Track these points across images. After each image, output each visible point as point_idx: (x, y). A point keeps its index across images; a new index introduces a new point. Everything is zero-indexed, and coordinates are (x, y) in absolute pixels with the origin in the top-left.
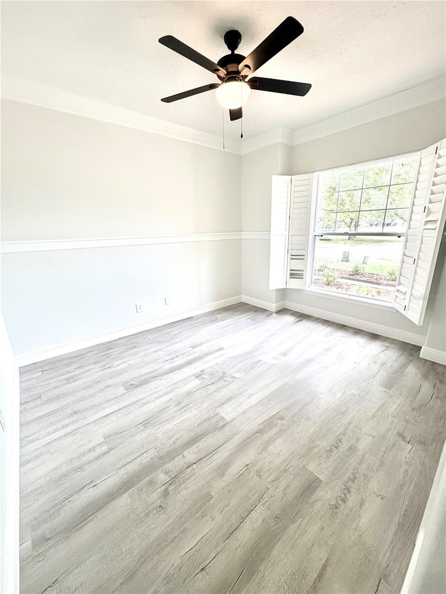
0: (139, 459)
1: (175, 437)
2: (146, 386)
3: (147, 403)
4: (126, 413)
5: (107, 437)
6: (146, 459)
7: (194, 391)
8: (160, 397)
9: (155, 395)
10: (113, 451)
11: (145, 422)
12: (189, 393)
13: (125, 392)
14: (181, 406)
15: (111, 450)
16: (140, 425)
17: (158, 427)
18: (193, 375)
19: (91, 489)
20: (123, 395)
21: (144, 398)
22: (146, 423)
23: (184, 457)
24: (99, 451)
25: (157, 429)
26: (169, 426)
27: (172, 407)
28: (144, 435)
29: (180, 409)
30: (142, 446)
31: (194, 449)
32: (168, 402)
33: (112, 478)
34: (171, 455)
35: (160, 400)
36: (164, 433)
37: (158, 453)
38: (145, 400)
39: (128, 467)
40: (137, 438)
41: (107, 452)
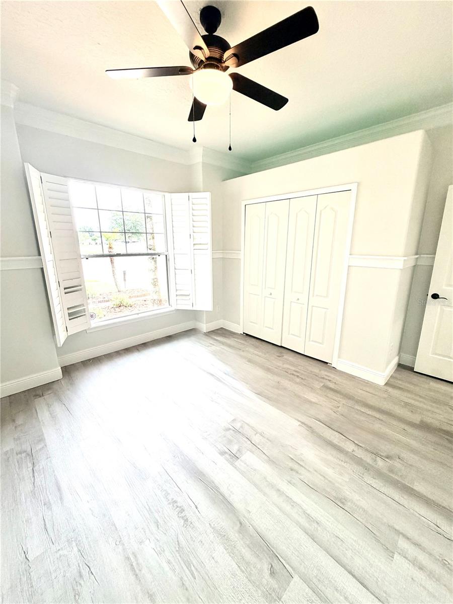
0: (382, 490)
1: (340, 463)
2: (271, 536)
3: (308, 517)
4: (339, 543)
5: (390, 551)
6: (377, 483)
7: (266, 457)
8: (289, 499)
9: (287, 508)
10: (397, 527)
11: (339, 504)
12: (271, 461)
13: (296, 578)
14: (296, 467)
15: (398, 533)
16: (346, 508)
17: (337, 485)
18: (232, 464)
19: (443, 528)
20: (306, 580)
21: (298, 524)
22: (340, 502)
23: (353, 451)
24: (412, 551)
25: (341, 485)
26: (330, 472)
27: (302, 477)
28: (356, 497)
29: (302, 466)
30: (368, 492)
31: (342, 445)
32: (294, 485)
33: (417, 510)
34: (359, 462)
35: (295, 499)
36: (341, 474)
37: (365, 474)
38: (303, 521)
39: (396, 499)
40: (363, 503)
41: (404, 536)
